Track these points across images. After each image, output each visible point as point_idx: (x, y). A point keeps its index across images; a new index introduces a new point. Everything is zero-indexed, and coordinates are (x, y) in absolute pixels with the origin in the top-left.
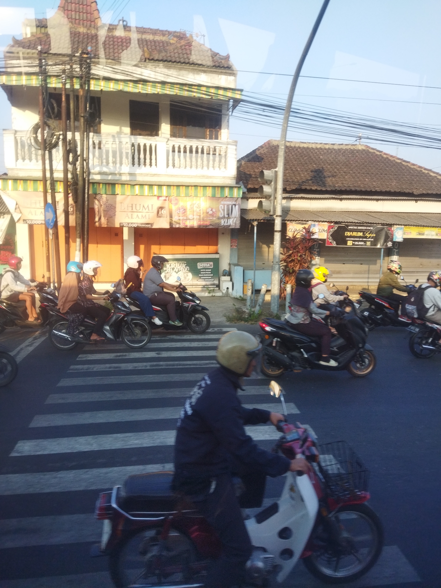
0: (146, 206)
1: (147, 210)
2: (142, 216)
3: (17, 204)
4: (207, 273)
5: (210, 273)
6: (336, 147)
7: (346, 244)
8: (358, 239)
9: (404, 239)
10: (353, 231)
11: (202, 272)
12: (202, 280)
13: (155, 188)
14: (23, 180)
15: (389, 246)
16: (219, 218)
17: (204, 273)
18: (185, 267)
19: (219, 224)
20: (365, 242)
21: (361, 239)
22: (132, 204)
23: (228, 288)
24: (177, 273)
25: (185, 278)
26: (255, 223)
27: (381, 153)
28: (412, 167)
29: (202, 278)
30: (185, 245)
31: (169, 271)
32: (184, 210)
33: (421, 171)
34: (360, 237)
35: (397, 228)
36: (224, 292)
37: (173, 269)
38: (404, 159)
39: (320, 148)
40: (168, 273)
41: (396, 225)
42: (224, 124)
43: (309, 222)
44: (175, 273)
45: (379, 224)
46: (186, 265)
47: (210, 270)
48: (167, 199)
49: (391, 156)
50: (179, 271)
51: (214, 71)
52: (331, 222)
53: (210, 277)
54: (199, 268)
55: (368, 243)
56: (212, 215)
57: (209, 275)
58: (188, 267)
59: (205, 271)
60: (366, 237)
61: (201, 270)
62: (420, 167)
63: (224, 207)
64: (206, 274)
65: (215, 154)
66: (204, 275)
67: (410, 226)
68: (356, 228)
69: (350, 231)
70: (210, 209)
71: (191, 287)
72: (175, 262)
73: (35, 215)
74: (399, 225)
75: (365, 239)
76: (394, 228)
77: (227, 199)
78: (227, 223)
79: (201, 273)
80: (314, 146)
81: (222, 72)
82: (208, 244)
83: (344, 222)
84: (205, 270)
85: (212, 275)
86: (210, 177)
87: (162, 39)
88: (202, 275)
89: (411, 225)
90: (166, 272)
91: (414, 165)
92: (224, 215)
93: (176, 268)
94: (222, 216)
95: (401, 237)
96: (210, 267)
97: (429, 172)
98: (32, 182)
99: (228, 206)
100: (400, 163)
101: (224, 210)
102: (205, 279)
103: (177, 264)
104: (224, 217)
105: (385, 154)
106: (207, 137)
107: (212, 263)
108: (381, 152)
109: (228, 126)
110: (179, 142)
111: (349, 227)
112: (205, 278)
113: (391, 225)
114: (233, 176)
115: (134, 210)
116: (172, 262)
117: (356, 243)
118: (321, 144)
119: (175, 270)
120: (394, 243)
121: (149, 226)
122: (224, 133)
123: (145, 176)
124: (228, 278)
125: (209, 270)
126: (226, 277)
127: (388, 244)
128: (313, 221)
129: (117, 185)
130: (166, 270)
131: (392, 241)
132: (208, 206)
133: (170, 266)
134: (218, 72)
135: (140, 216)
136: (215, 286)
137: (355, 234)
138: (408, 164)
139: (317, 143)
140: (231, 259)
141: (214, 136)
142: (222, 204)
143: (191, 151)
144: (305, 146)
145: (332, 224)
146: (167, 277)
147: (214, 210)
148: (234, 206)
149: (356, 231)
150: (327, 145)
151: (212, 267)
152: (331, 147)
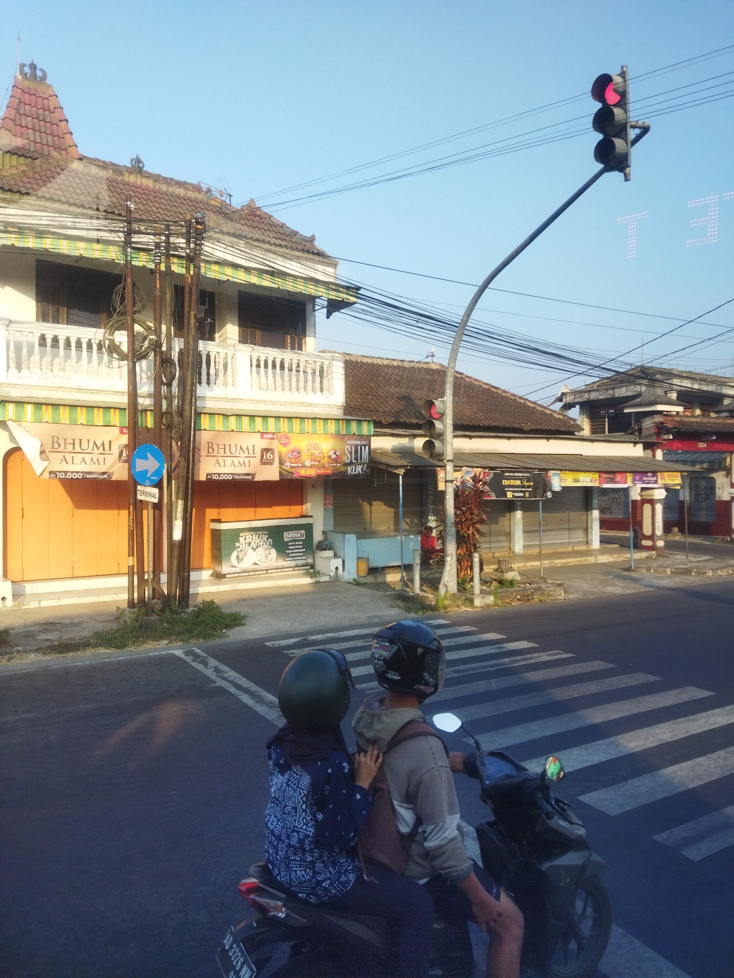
0: (244, 449)
1: (246, 454)
2: (239, 462)
3: (42, 445)
4: (298, 547)
5: (301, 547)
6: (406, 365)
7: (506, 496)
8: (517, 489)
9: (563, 487)
10: (510, 479)
11: (290, 546)
12: (291, 559)
13: (259, 421)
14: (52, 405)
15: (549, 497)
16: (346, 465)
17: (293, 547)
18: (266, 540)
19: (344, 473)
20: (524, 492)
21: (520, 489)
22: (225, 445)
23: (337, 568)
24: (255, 550)
25: (267, 557)
26: (401, 472)
27: (462, 376)
28: (504, 394)
29: (290, 555)
30: (255, 506)
31: (244, 548)
32: (298, 453)
33: (516, 400)
34: (518, 486)
35: (553, 474)
36: (332, 574)
37: (249, 544)
38: (492, 384)
39: (388, 365)
40: (241, 550)
41: (552, 469)
42: (309, 331)
43: (464, 468)
44: (252, 551)
45: (535, 469)
46: (267, 536)
47: (302, 543)
48: (275, 436)
49: (476, 380)
50: (257, 547)
51: (310, 259)
52: (486, 468)
53: (302, 554)
54: (286, 540)
55: (527, 494)
56: (336, 460)
57: (299, 551)
58: (271, 540)
59: (295, 545)
60: (524, 487)
61: (289, 544)
62: (513, 395)
63: (351, 448)
64: (296, 549)
65: (299, 371)
66: (294, 551)
67: (565, 472)
68: (512, 474)
69: (507, 479)
70: (334, 452)
71: (276, 571)
72: (251, 533)
73: (73, 463)
74: (555, 470)
75: (524, 489)
76: (551, 473)
77: (355, 437)
78: (355, 471)
79: (290, 548)
80: (379, 362)
81: (319, 261)
82: (289, 504)
83: (500, 468)
84: (294, 543)
85: (304, 550)
86: (310, 405)
87: (197, 196)
88: (291, 551)
89: (566, 470)
90: (239, 549)
91: (504, 392)
92: (351, 460)
93: (253, 543)
94: (348, 462)
95: (558, 485)
96: (302, 538)
97: (526, 402)
98: (67, 408)
99: (356, 446)
100: (488, 389)
101: (351, 453)
102: (294, 557)
103: (254, 536)
104: (351, 463)
105: (467, 377)
106: (288, 346)
107: (303, 532)
108: (462, 374)
109: (315, 332)
110: (267, 354)
111: (506, 474)
112: (295, 555)
113: (547, 470)
114: (342, 404)
115: (228, 453)
116: (247, 533)
117: (516, 494)
118: (388, 359)
119: (251, 546)
120: (554, 493)
121: (250, 477)
122: (310, 343)
123: (217, 401)
124: (329, 553)
125: (299, 543)
126: (328, 551)
127: (547, 494)
128: (468, 467)
129: (202, 415)
130: (239, 547)
131: (551, 490)
132: (329, 447)
133: (245, 539)
134: (315, 260)
135: (236, 463)
136: (309, 567)
137: (512, 482)
138: (498, 391)
139: (382, 358)
140: (325, 525)
141: (296, 346)
142: (348, 445)
143: (282, 367)
144: (369, 361)
145: (487, 470)
146: (240, 558)
147: (338, 454)
148: (363, 447)
149: (513, 479)
150: (395, 362)
151: (304, 538)
152: (400, 364)
